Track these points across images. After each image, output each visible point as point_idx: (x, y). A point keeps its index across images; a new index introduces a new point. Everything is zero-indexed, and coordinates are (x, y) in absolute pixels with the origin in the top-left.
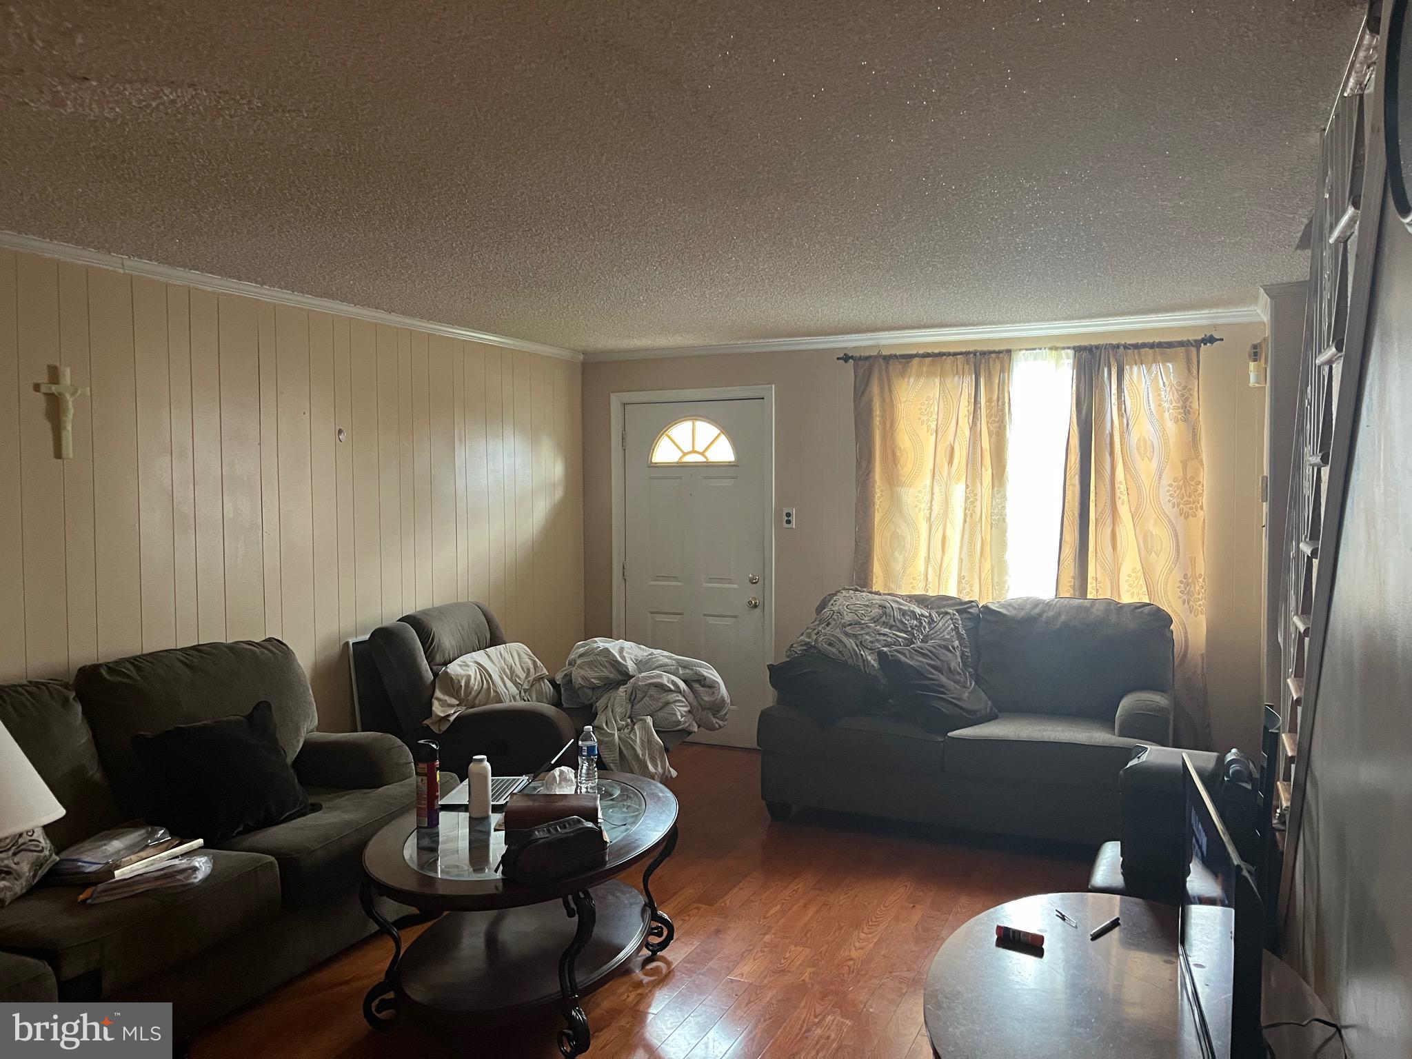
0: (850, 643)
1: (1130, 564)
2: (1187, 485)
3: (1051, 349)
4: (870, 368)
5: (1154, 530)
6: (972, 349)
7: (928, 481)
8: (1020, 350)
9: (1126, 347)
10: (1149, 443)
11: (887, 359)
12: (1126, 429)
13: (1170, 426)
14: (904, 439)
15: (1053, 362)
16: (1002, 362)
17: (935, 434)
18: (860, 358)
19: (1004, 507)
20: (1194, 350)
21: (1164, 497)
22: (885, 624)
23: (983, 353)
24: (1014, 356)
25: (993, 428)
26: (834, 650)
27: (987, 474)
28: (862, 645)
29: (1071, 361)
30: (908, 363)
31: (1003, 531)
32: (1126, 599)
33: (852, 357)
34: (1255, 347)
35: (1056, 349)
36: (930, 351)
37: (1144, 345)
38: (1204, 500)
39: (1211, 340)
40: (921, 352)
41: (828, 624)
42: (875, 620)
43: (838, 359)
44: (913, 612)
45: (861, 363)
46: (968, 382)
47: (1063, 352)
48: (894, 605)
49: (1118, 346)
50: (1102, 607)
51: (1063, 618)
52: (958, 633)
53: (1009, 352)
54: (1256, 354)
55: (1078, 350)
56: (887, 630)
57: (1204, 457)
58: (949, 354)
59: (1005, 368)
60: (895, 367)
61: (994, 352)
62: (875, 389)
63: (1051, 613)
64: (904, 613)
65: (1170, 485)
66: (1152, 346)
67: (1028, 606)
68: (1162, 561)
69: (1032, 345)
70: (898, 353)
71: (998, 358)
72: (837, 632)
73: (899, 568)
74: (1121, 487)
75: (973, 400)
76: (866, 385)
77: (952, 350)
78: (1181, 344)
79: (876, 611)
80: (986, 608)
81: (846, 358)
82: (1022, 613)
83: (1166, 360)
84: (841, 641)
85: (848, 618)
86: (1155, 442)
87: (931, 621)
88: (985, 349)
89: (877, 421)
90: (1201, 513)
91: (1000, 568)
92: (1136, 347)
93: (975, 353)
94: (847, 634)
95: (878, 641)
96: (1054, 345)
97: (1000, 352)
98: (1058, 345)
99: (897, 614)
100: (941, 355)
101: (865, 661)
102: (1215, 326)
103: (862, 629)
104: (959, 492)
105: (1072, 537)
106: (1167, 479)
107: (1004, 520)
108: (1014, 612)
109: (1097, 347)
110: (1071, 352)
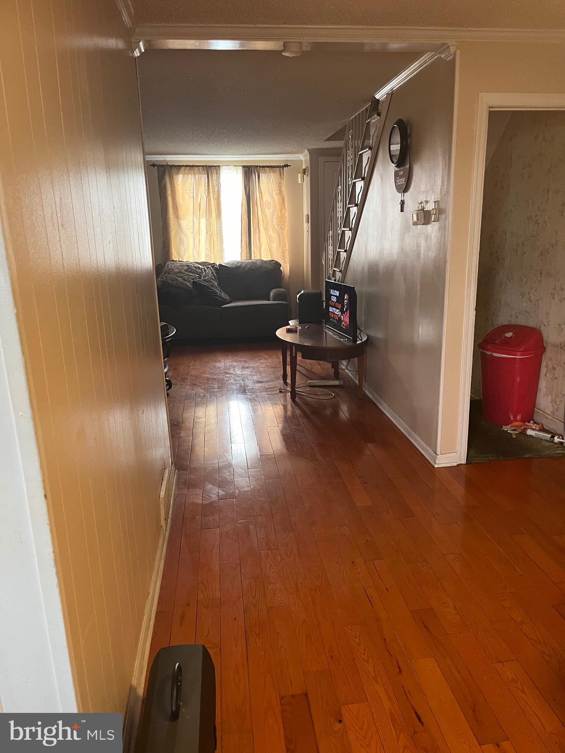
0: (180, 279)
1: (264, 247)
2: (281, 218)
3: (234, 166)
4: (165, 170)
5: (273, 235)
6: (205, 164)
7: (191, 218)
8: (223, 166)
9: (260, 167)
10: (269, 203)
11: (171, 166)
12: (262, 198)
13: (275, 197)
14: (180, 200)
15: (235, 172)
16: (217, 170)
17: (192, 199)
18: (160, 166)
19: (222, 227)
20: (282, 169)
21: (275, 222)
22: (190, 272)
23: (209, 166)
24: (221, 168)
25: (216, 196)
26: (174, 282)
27: (214, 214)
28: (184, 280)
29: (241, 171)
30: (180, 169)
31: (221, 237)
32: (264, 259)
33: (156, 165)
34: (304, 170)
35: (236, 166)
36: (188, 164)
37: (266, 166)
38: (287, 223)
39: (287, 166)
40: (185, 164)
41: (169, 273)
42: (187, 271)
43: (150, 165)
44: (199, 267)
45: (160, 168)
46: (204, 177)
47: (239, 167)
48: (192, 265)
49: (257, 166)
50: (260, 262)
51: (248, 266)
52: (213, 275)
53: (219, 166)
54: (304, 172)
55: (244, 167)
56: (191, 274)
57: (287, 207)
58: (196, 166)
59: (218, 173)
60: (174, 170)
61: (213, 166)
62: (167, 179)
63: (244, 265)
64: (196, 267)
65: (277, 218)
66: (268, 167)
67: (236, 263)
68: (275, 246)
69: (228, 164)
70: (176, 164)
71: (215, 169)
72: (174, 276)
73: (183, 252)
74: (260, 219)
75: (207, 185)
76: (163, 178)
77: (197, 165)
78: (278, 167)
79: (186, 268)
80: (220, 265)
81: (154, 165)
82: (234, 266)
83: (274, 172)
84: (177, 279)
85: (176, 271)
86: (271, 202)
87: (205, 270)
88: (210, 165)
89: (169, 192)
90: (286, 228)
91: (222, 250)
92: (264, 167)
93: (206, 166)
94: (178, 276)
95: (190, 278)
96: (235, 164)
97: (216, 166)
98: (237, 165)
99: (193, 268)
100: (193, 166)
101: (187, 285)
102: (287, 160)
103: (183, 274)
104: (203, 221)
105: (245, 238)
106: (275, 217)
107: (222, 232)
108: (231, 266)
109: (250, 166)
110: (241, 167)
